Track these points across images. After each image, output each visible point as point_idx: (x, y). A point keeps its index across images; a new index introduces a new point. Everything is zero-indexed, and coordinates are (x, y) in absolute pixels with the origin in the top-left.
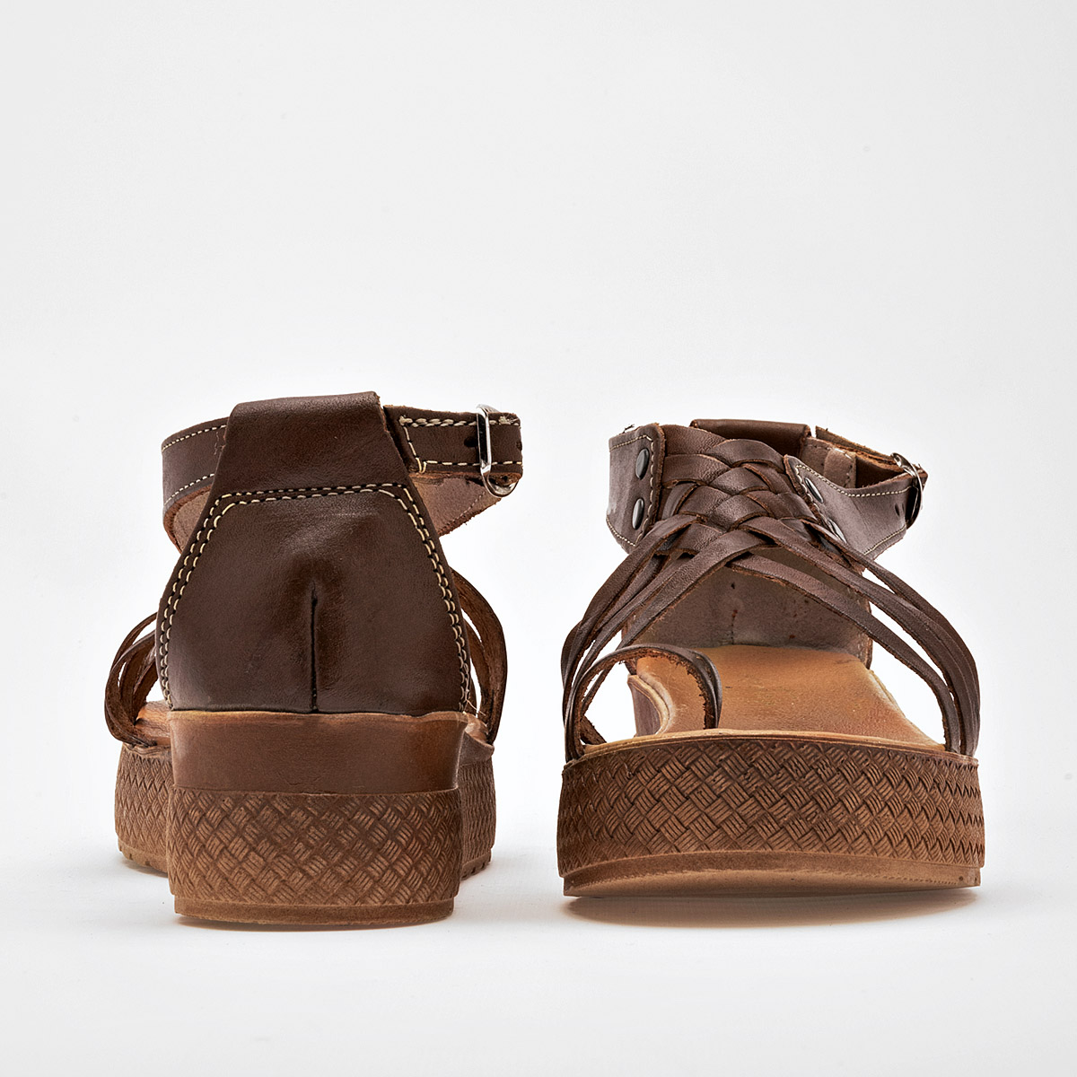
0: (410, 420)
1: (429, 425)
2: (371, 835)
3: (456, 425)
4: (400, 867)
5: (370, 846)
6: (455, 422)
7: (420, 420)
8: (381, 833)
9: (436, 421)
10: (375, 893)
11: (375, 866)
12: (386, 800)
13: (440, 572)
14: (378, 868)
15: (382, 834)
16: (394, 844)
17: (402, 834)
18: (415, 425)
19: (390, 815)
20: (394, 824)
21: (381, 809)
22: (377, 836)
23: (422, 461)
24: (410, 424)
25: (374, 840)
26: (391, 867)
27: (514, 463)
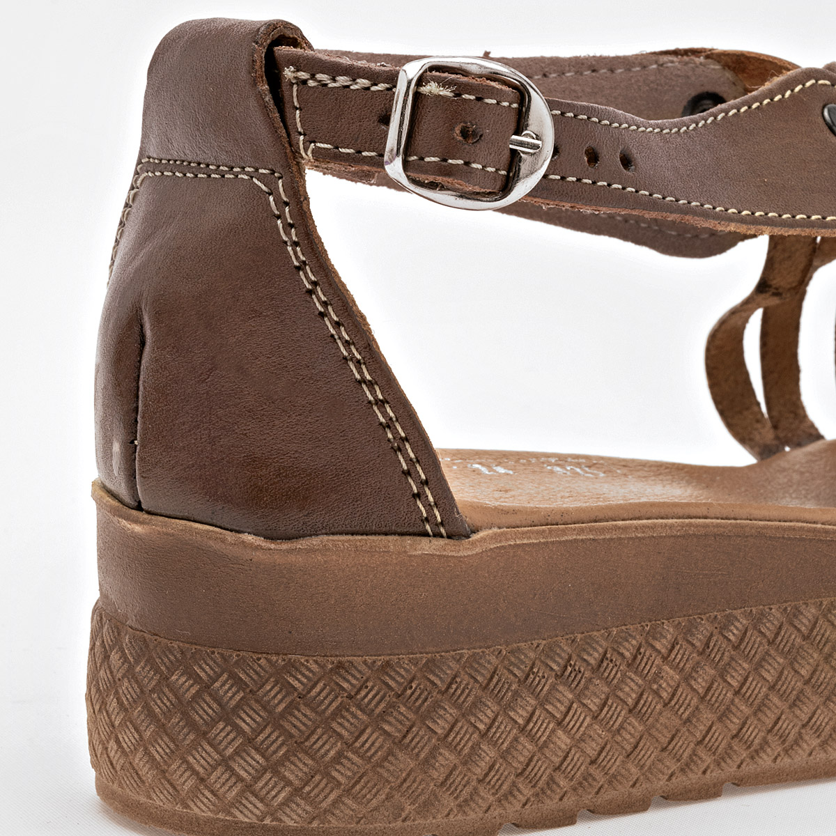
0: (303, 75)
1: (332, 85)
2: (193, 709)
3: (374, 88)
4: (240, 765)
5: (192, 725)
6: (373, 85)
7: (319, 76)
8: (207, 709)
9: (342, 80)
10: (200, 796)
11: (198, 756)
12: (219, 660)
13: (331, 320)
14: (202, 761)
15: (210, 711)
16: (229, 728)
17: (244, 716)
18: (311, 83)
19: (223, 685)
20: (231, 698)
21: (211, 673)
22: (201, 712)
23: (307, 143)
24: (305, 82)
25: (197, 718)
26: (225, 762)
27: (467, 164)
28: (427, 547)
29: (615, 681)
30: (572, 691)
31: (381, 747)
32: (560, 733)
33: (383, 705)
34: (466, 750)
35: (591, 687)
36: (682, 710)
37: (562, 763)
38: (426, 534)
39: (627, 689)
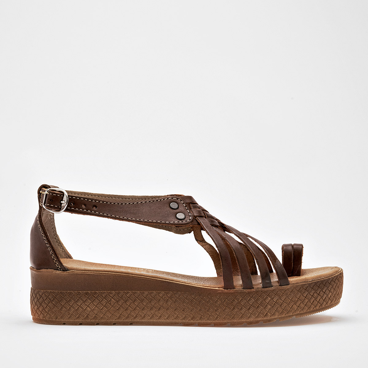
28: (58, 272)
29: (101, 300)
30: (91, 301)
31: (53, 306)
32: (88, 308)
33: (52, 299)
34: (68, 308)
35: (95, 301)
36: (116, 307)
37: (89, 313)
38: (58, 270)
39: (103, 302)
